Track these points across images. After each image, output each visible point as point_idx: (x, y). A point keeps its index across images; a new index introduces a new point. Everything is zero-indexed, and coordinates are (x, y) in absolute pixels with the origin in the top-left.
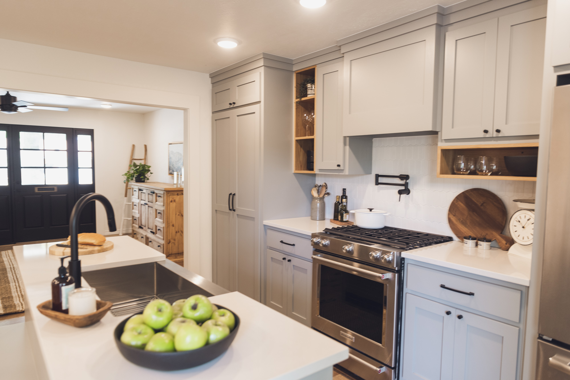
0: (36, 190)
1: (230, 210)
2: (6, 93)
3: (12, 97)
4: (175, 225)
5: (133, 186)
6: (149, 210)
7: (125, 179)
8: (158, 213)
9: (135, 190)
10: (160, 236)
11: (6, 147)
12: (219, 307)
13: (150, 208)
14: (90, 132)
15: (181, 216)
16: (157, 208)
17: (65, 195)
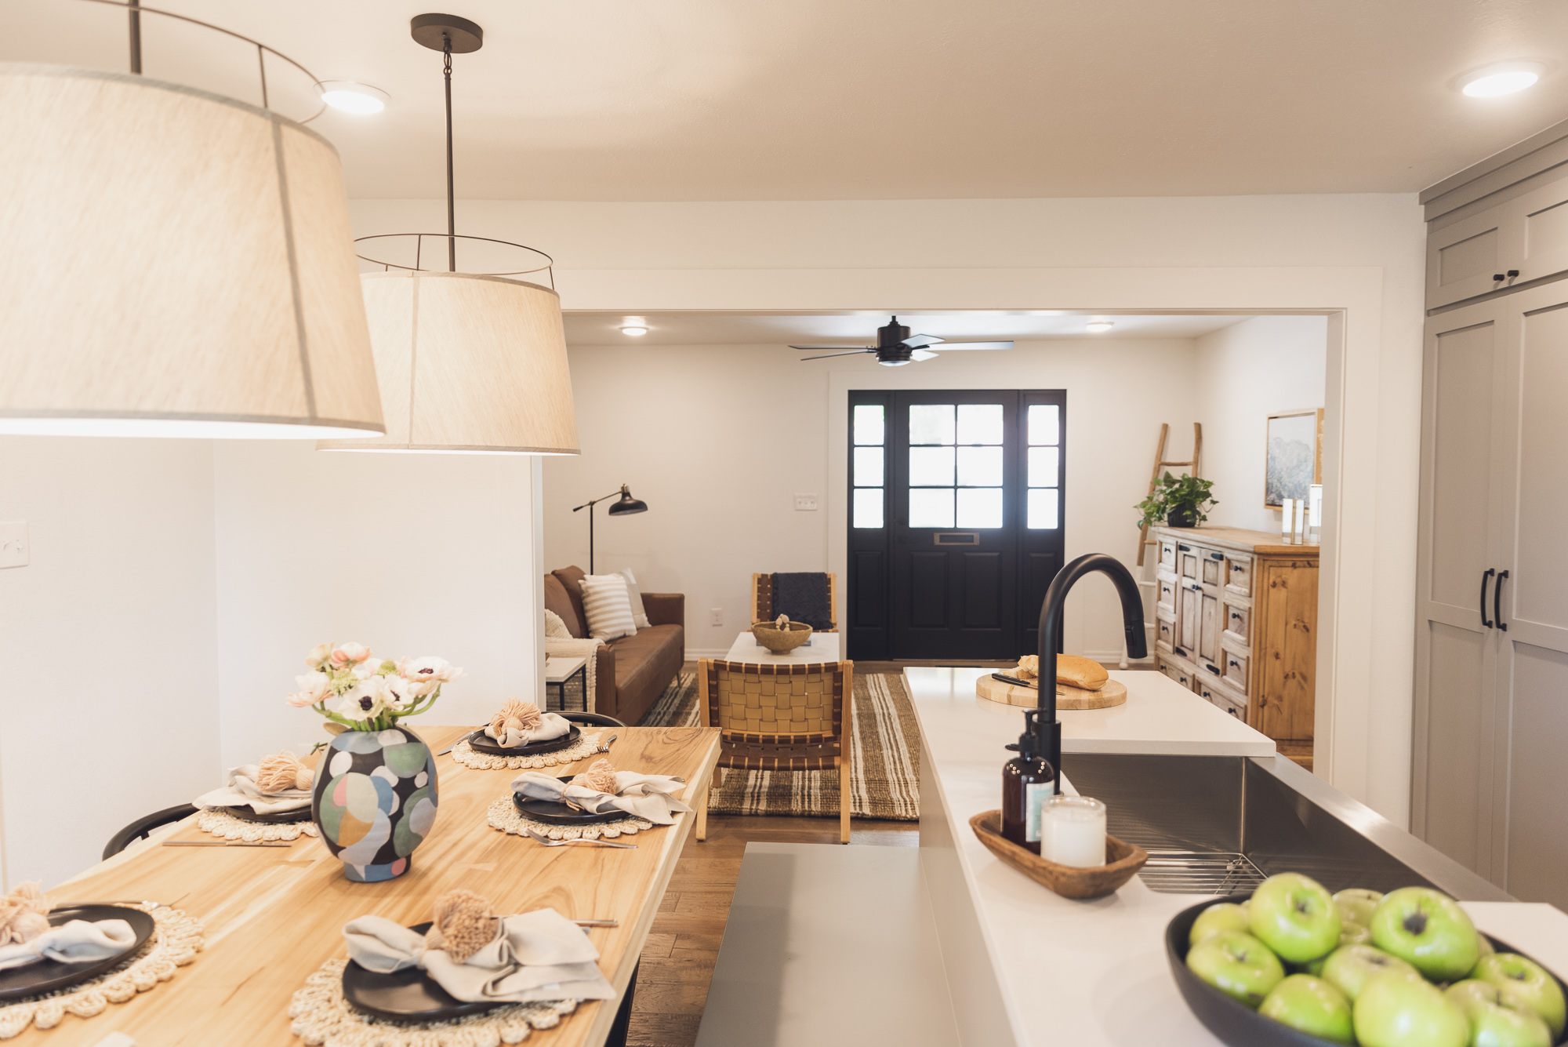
0: (937, 542)
1: (1489, 625)
2: (891, 320)
3: (902, 329)
4: (1282, 655)
5: (1160, 538)
6: (1206, 605)
7: (1142, 518)
8: (1230, 616)
9: (1168, 547)
10: (1236, 681)
11: (882, 442)
12: (1500, 947)
13: (1208, 601)
14: (1057, 397)
15: (1304, 630)
16: (1228, 602)
17: (997, 554)
